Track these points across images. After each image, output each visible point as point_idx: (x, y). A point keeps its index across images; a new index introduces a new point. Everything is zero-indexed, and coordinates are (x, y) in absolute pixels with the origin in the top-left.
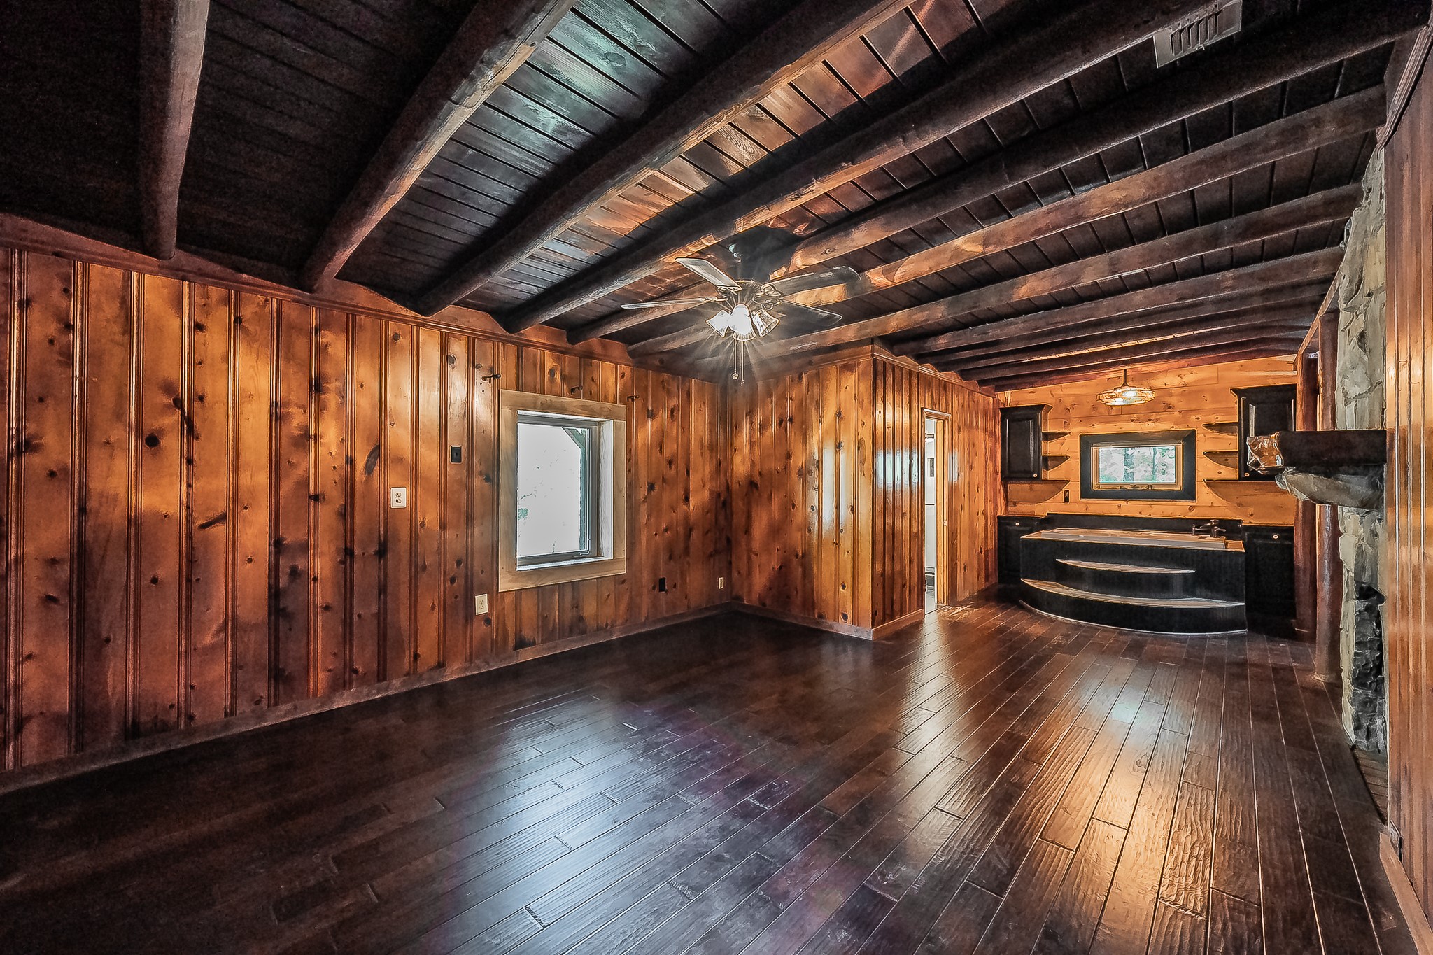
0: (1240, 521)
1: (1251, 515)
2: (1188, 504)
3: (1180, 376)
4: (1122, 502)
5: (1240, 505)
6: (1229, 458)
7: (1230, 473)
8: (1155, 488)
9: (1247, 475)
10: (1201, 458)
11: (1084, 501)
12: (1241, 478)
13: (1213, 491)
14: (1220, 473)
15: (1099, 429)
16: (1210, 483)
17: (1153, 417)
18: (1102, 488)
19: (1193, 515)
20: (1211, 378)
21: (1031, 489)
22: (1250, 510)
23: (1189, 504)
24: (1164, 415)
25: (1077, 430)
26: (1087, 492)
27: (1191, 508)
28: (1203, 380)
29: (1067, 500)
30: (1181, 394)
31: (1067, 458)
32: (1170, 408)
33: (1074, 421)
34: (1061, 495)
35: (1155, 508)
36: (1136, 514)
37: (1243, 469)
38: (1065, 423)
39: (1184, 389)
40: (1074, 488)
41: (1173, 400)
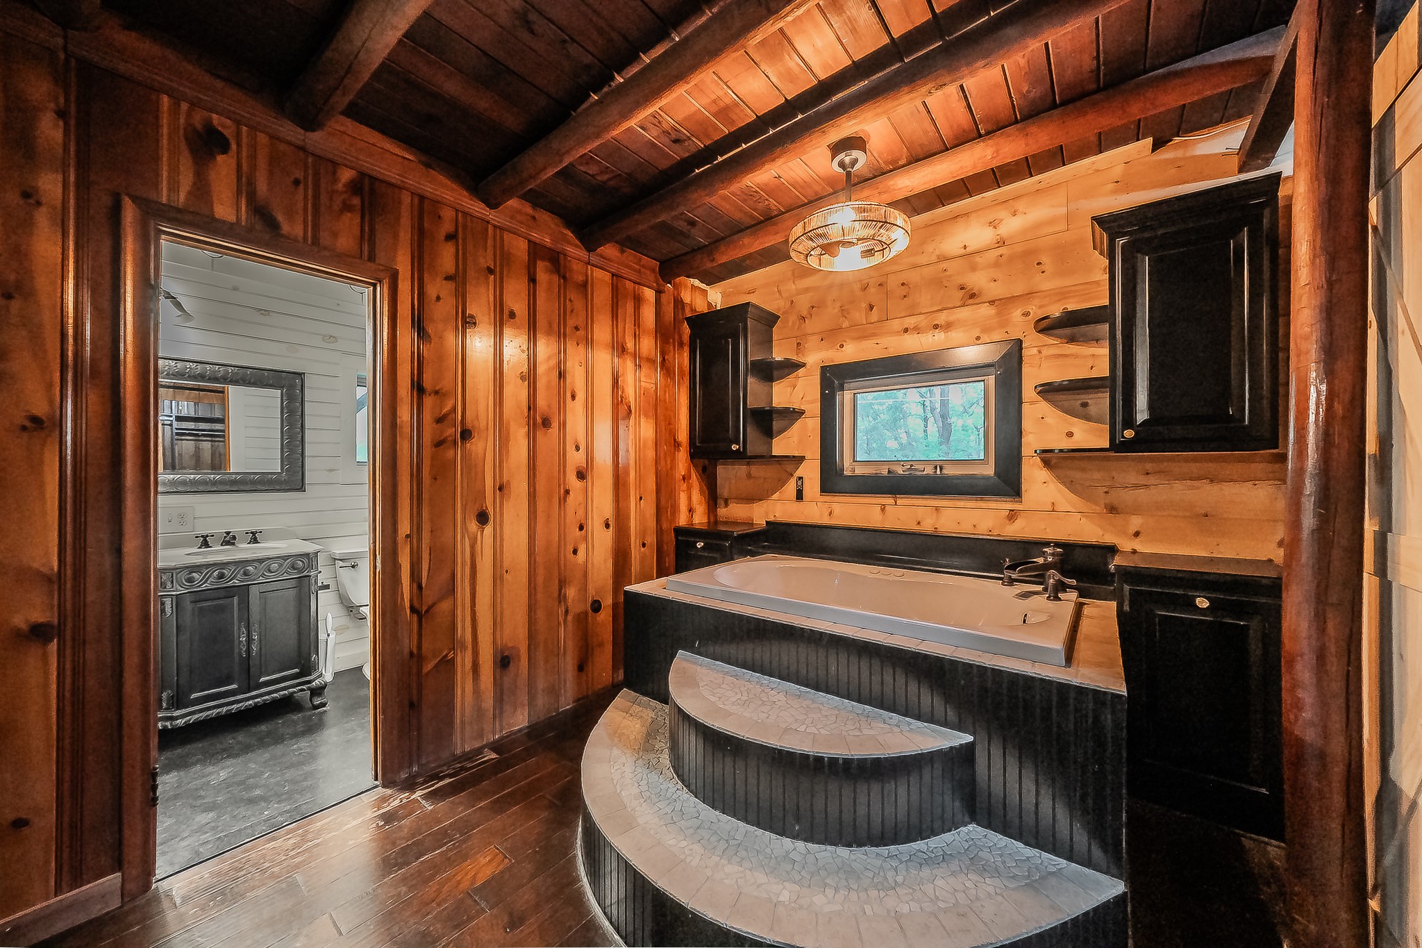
0: (1112, 550)
1: (1137, 534)
2: (1006, 505)
3: (993, 224)
4: (888, 500)
5: (1112, 509)
6: (1090, 398)
7: (1090, 435)
8: (949, 471)
9: (1129, 434)
10: (1032, 403)
11: (828, 498)
12: (1118, 446)
13: (1058, 478)
14: (1070, 434)
15: (851, 352)
16: (1048, 458)
17: (942, 318)
18: (859, 471)
19: (1018, 530)
20: (1052, 221)
21: (749, 476)
22: (1136, 522)
23: (1009, 506)
24: (964, 313)
25: (815, 358)
26: (832, 480)
27: (1012, 516)
28: (1038, 226)
29: (800, 496)
30: (996, 264)
31: (802, 413)
32: (973, 296)
33: (812, 341)
34: (791, 487)
35: (947, 513)
36: (912, 527)
37: (1119, 418)
38: (799, 344)
39: (1002, 250)
40: (810, 472)
41: (978, 280)
